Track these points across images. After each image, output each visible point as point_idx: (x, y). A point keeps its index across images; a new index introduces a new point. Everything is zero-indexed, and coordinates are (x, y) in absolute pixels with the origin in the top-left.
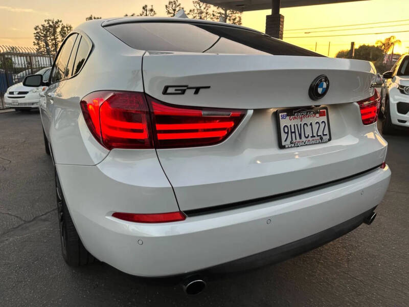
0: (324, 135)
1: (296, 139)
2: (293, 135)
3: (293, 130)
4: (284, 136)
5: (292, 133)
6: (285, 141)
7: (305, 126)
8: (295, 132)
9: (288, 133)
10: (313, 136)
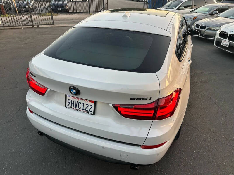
0: (90, 111)
1: (73, 107)
2: (72, 105)
3: (73, 103)
4: (68, 104)
5: (72, 103)
6: (68, 105)
7: (80, 103)
8: (73, 104)
9: (70, 103)
10: (83, 109)
